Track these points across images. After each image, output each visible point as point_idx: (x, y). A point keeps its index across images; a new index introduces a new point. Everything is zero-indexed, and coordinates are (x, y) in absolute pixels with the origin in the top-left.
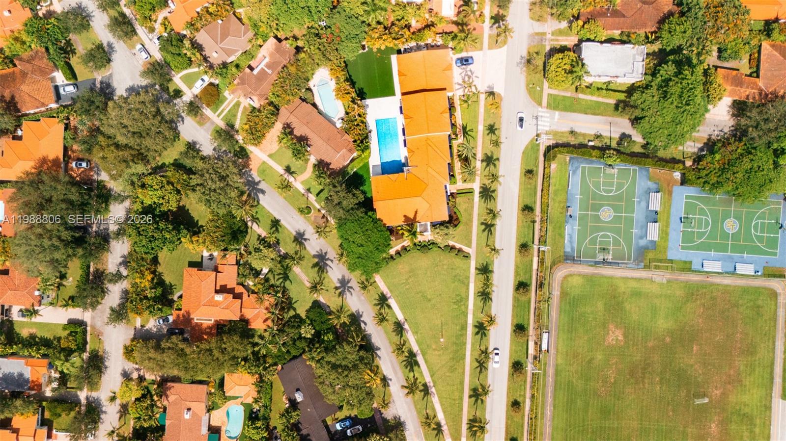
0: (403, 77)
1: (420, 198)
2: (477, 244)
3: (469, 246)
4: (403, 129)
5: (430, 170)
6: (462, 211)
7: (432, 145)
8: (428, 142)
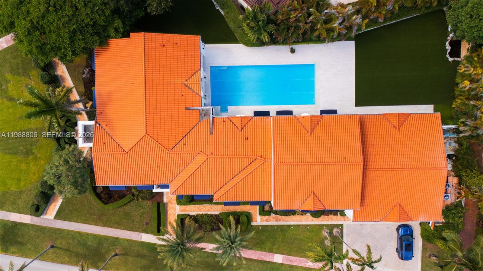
0: (396, 123)
1: (143, 133)
2: (61, 231)
3: (58, 216)
4: (290, 113)
5: (201, 158)
6: (127, 208)
7: (251, 168)
8: (259, 161)
